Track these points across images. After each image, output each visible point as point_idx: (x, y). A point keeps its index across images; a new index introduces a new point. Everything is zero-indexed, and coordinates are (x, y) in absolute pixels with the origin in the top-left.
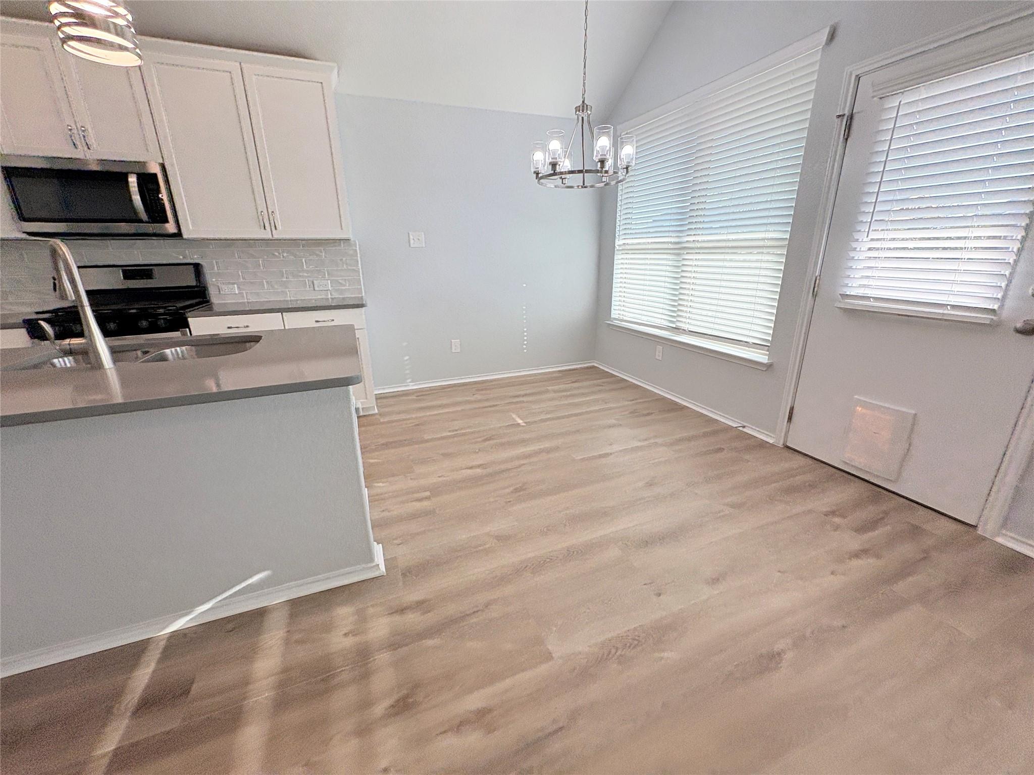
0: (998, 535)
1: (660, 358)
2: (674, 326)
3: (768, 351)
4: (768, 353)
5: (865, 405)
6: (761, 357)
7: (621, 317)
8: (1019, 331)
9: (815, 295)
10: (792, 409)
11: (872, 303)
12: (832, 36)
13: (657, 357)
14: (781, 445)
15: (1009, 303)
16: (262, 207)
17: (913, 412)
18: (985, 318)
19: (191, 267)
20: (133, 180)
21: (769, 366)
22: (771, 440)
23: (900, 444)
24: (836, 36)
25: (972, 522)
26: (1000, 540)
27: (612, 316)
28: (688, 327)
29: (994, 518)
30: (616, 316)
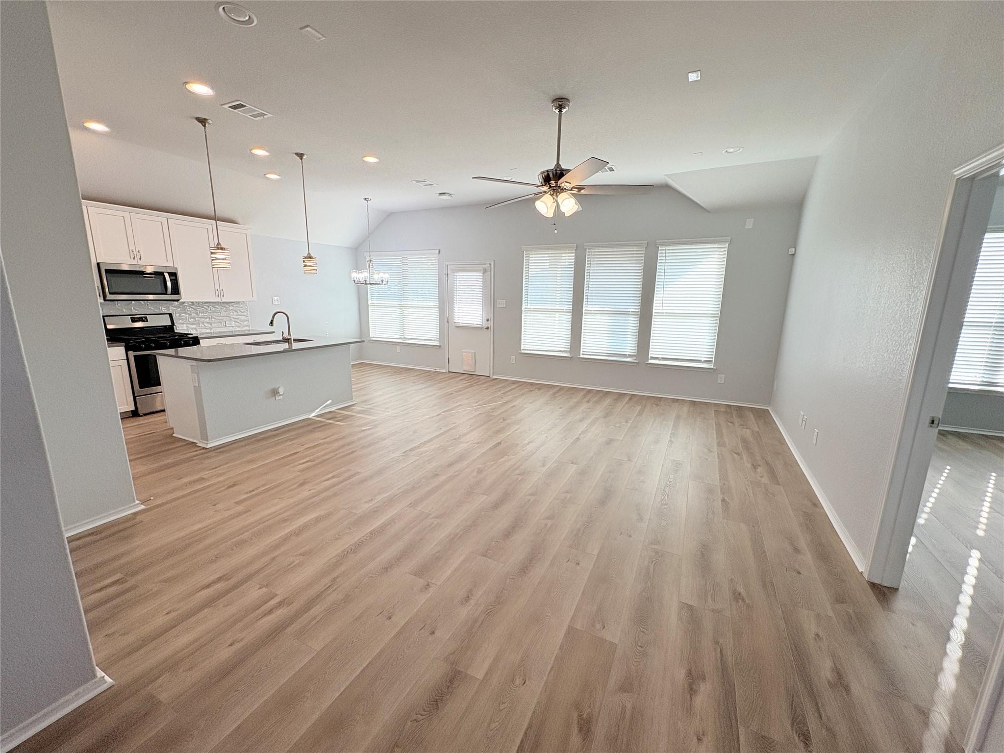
1: (399, 351)
2: (402, 337)
3: (439, 341)
5: (465, 352)
6: (437, 343)
7: (376, 336)
8: (486, 328)
9: (448, 322)
10: (449, 359)
11: (461, 324)
12: (439, 252)
14: (448, 372)
15: (484, 323)
16: (217, 287)
17: (474, 352)
18: (480, 326)
20: (168, 276)
21: (440, 346)
22: (445, 371)
23: (474, 361)
24: (441, 252)
25: (489, 375)
26: (494, 377)
27: (371, 336)
28: (410, 337)
29: (492, 374)
30: (373, 336)
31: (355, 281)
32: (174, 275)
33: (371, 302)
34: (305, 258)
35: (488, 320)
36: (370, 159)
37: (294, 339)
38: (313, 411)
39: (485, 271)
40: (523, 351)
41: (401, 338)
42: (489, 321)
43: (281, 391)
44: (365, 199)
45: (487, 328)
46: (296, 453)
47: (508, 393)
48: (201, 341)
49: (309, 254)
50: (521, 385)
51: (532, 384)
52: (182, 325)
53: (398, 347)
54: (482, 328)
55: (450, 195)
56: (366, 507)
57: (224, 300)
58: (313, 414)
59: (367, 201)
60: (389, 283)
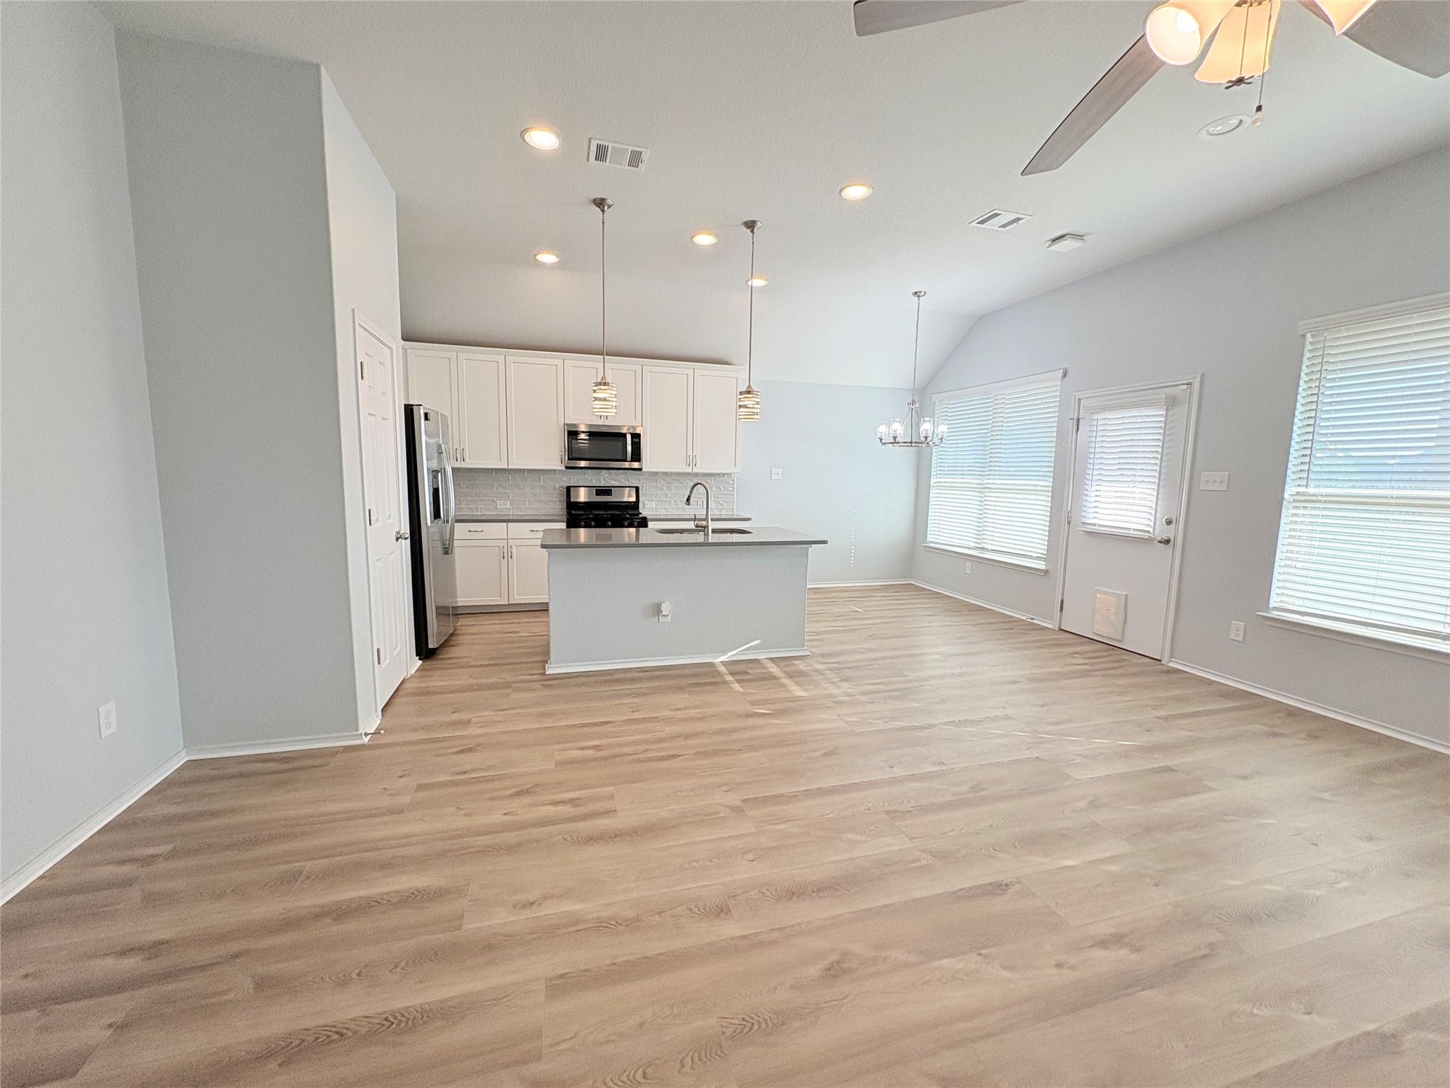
0: (1170, 661)
1: (969, 573)
2: (980, 546)
3: (1045, 561)
4: (1045, 563)
5: (1104, 593)
6: (1041, 565)
7: (936, 541)
8: (1161, 542)
9: (1069, 523)
10: (1062, 601)
11: (1097, 527)
12: (1065, 375)
13: (967, 572)
14: (1056, 628)
15: (1158, 528)
16: (690, 453)
17: (1125, 593)
18: (1146, 535)
19: (634, 489)
20: (629, 437)
21: (1046, 572)
22: (1050, 626)
23: (1122, 617)
24: (1068, 374)
25: (1159, 658)
26: (1171, 664)
27: (928, 539)
28: (990, 547)
29: (1167, 653)
30: (932, 540)
31: (881, 440)
32: (636, 437)
33: (935, 480)
34: (741, 393)
35: (1169, 522)
36: (856, 192)
37: (712, 530)
38: (725, 652)
39: (1171, 403)
40: (1275, 614)
41: (976, 548)
42: (1173, 526)
43: (665, 609)
44: (916, 293)
45: (1167, 542)
46: (606, 723)
47: (1181, 722)
48: (649, 523)
49: (749, 386)
50: (1255, 707)
51: (1293, 713)
52: (651, 502)
53: (969, 564)
54: (1150, 540)
55: (1079, 237)
56: (502, 919)
57: (696, 470)
58: (723, 658)
59: (919, 296)
60: (944, 441)
